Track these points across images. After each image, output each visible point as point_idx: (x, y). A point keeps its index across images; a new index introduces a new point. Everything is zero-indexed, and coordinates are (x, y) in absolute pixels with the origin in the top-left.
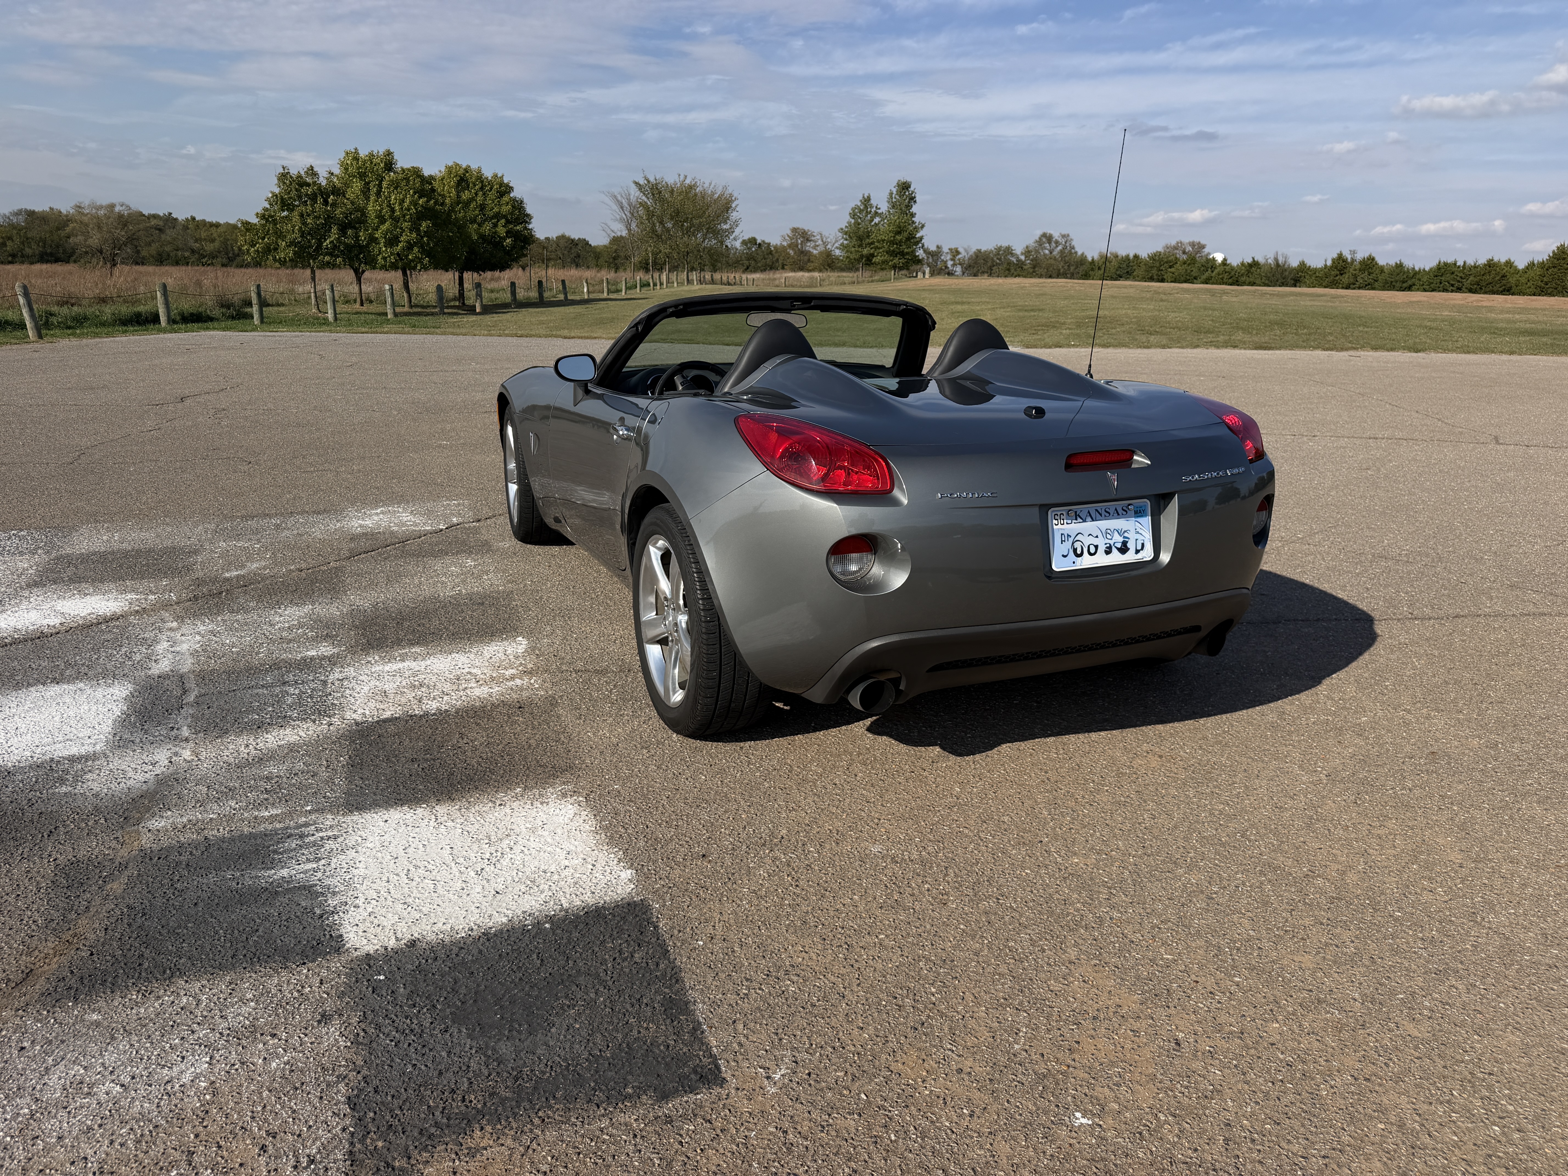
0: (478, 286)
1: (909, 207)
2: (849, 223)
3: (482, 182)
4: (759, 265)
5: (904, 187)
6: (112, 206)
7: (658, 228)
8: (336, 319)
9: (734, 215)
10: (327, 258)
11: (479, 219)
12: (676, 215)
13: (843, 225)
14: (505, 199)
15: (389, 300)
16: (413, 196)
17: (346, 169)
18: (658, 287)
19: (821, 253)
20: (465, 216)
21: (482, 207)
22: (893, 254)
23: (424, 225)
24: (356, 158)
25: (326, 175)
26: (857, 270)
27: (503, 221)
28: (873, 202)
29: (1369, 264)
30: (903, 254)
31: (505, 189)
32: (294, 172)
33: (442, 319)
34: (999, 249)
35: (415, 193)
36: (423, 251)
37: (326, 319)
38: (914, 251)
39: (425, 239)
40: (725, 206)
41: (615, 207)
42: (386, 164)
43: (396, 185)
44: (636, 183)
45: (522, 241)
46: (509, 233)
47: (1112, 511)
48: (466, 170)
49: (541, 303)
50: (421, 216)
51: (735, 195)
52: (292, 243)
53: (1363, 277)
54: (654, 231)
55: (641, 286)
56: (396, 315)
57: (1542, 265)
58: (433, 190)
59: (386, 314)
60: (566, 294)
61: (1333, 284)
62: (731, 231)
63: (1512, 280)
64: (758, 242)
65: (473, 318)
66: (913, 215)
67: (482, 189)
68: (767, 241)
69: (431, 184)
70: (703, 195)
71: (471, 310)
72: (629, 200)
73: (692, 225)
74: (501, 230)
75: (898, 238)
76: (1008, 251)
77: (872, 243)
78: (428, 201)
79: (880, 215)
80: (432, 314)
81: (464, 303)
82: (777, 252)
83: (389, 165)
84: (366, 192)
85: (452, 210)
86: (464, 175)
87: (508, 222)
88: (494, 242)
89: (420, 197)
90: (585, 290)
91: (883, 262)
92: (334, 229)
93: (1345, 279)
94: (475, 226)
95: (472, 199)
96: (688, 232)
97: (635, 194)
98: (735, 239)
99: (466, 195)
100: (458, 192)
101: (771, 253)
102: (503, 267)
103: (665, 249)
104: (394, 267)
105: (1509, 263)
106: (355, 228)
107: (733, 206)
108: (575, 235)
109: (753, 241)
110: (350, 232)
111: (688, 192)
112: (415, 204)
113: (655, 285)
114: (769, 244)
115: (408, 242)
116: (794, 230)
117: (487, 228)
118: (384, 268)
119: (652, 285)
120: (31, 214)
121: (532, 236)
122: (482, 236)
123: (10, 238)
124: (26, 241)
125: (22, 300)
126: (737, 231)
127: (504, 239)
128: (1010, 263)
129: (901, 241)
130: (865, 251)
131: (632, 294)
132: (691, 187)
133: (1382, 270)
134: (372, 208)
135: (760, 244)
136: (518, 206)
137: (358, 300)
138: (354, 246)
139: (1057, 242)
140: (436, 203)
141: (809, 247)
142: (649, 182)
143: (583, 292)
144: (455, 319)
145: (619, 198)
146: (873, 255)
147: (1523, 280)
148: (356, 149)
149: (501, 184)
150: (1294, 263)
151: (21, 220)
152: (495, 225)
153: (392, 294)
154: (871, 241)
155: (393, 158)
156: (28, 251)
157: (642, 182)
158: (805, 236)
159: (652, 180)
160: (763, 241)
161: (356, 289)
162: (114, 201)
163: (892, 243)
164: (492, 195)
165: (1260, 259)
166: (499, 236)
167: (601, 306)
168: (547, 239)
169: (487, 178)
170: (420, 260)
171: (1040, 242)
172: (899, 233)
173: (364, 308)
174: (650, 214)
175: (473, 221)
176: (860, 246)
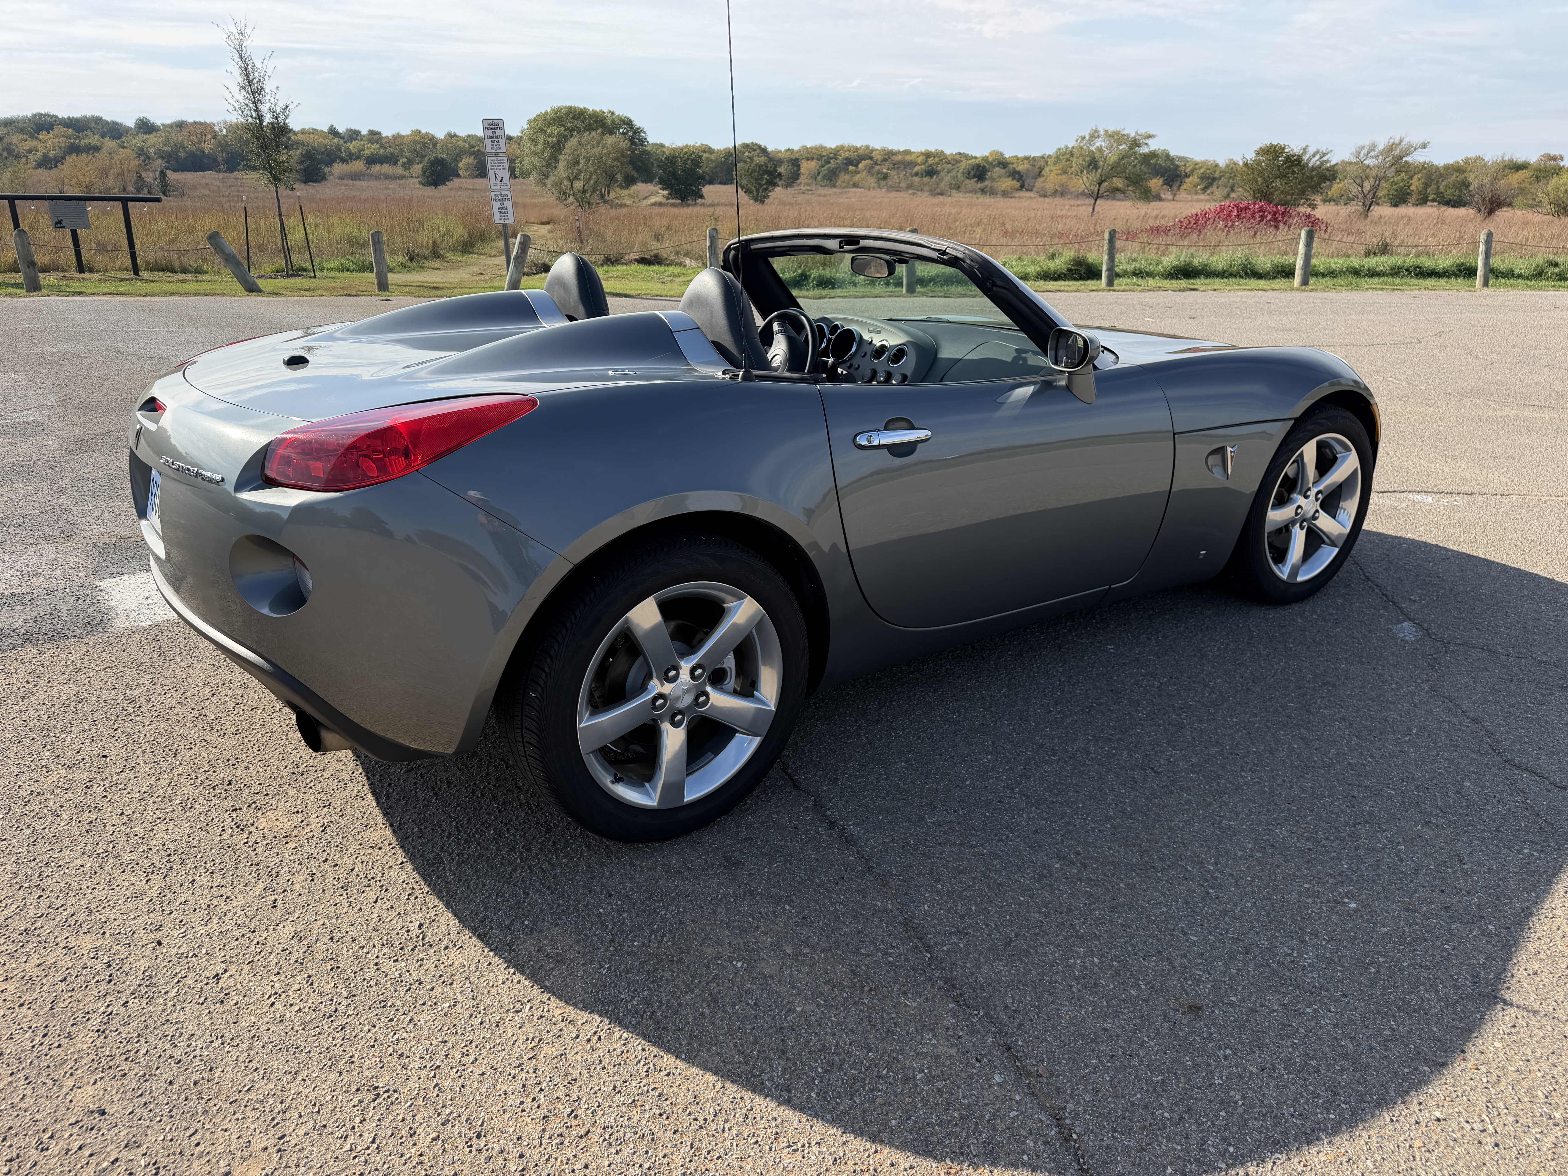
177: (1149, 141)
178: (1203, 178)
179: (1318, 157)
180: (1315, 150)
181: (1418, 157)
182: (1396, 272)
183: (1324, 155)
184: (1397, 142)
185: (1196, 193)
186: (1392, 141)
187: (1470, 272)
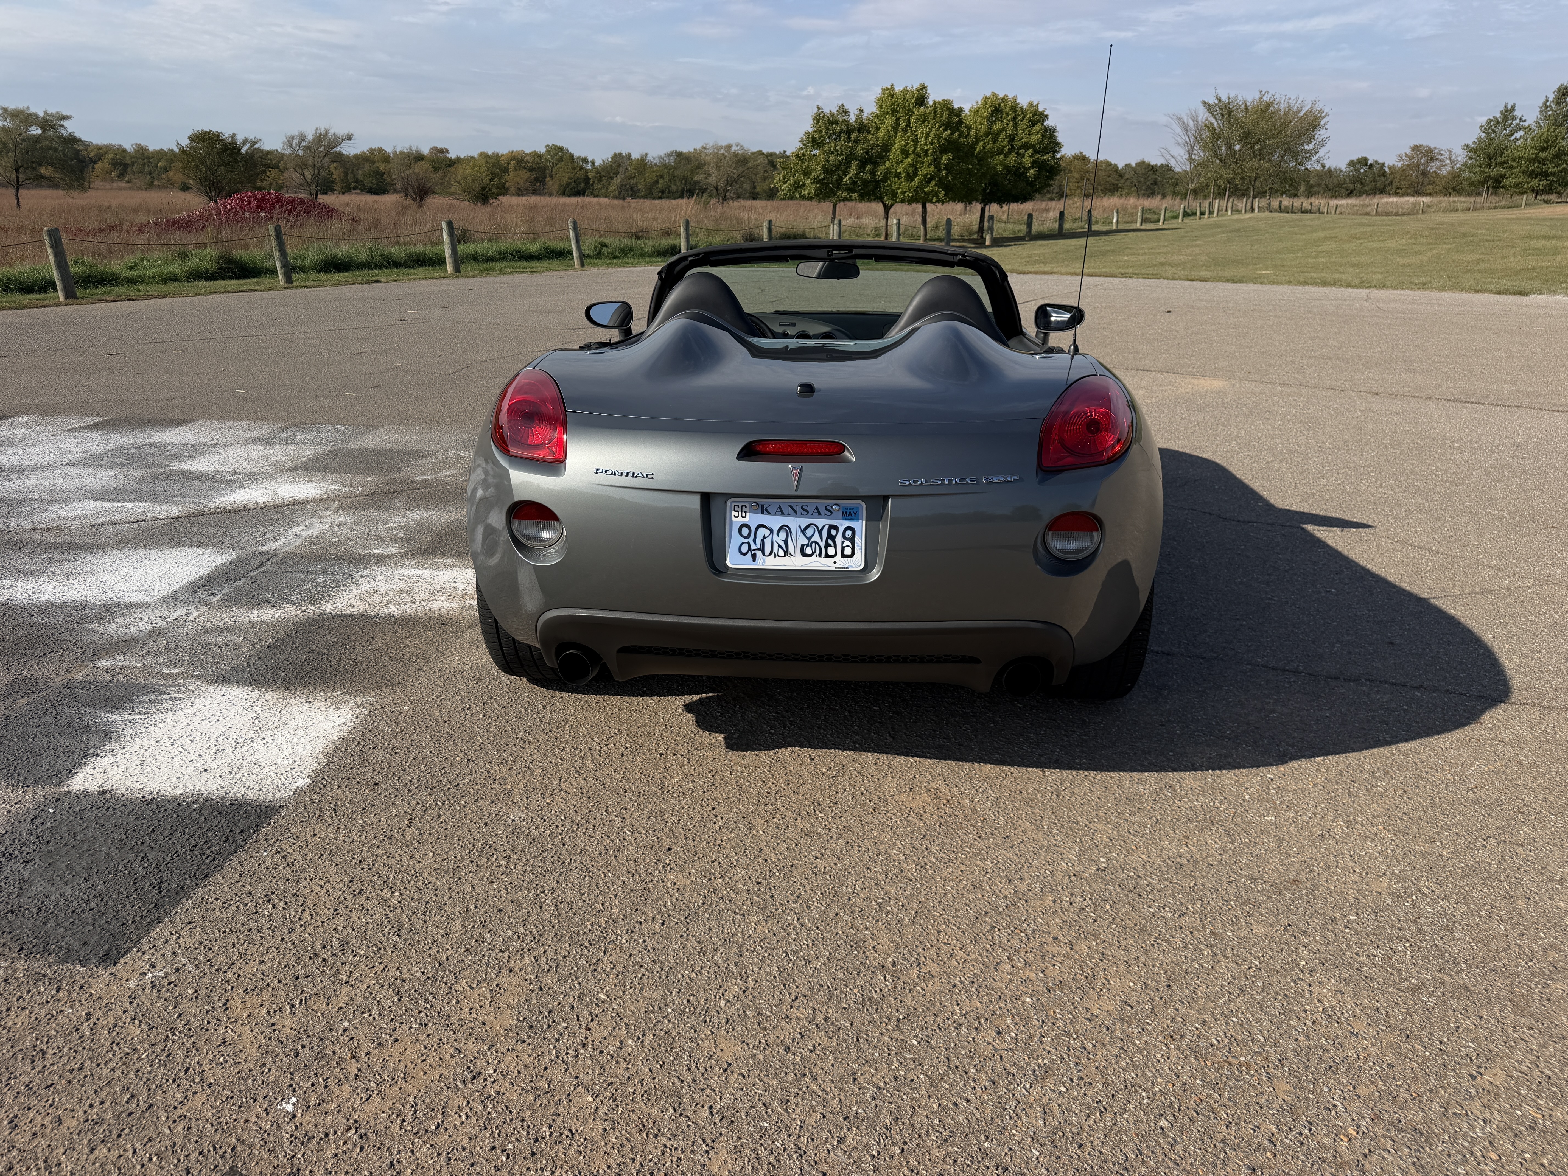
0: (991, 218)
2: (1479, 139)
3: (1015, 111)
4: (1367, 188)
6: (729, 147)
7: (1223, 151)
9: (1320, 134)
10: (845, 194)
11: (1006, 149)
12: (1247, 136)
13: (1472, 140)
14: (1037, 127)
16: (938, 130)
17: (881, 107)
18: (1206, 216)
19: (1445, 175)
20: (993, 148)
21: (1011, 138)
22: (1532, 175)
23: (945, 158)
24: (891, 95)
25: (857, 112)
26: (1479, 194)
27: (1030, 151)
28: (1518, 113)
31: (1038, 118)
32: (827, 111)
35: (941, 125)
36: (941, 184)
39: (944, 172)
40: (1311, 124)
41: (1179, 130)
42: (917, 99)
43: (923, 119)
44: (1205, 103)
45: (1047, 171)
46: (1034, 164)
47: (811, 509)
48: (1004, 100)
49: (1060, 234)
50: (943, 150)
51: (1326, 110)
52: (817, 181)
54: (1217, 154)
55: (1184, 216)
58: (960, 122)
60: (1090, 226)
64: (1369, 162)
67: (1015, 118)
68: (1380, 161)
69: (959, 116)
70: (1286, 114)
71: (981, 243)
72: (1195, 120)
74: (1027, 161)
75: (1543, 155)
77: (1505, 162)
78: (952, 134)
79: (1525, 128)
81: (982, 236)
82: (1392, 173)
83: (921, 100)
84: (896, 126)
85: (978, 140)
86: (999, 105)
87: (1036, 152)
88: (1018, 172)
89: (945, 130)
90: (1115, 220)
91: (1517, 185)
92: (854, 165)
94: (1001, 157)
95: (1004, 129)
97: (1203, 115)
99: (996, 127)
100: (989, 125)
101: (1384, 174)
102: (1023, 198)
104: (911, 201)
106: (874, 163)
107: (1322, 123)
109: (1361, 161)
110: (868, 167)
111: (1265, 110)
112: (939, 137)
113: (1203, 214)
114: (1383, 164)
115: (925, 176)
116: (1416, 148)
117: (1012, 159)
118: (905, 201)
119: (1198, 213)
120: (679, 154)
122: (1007, 168)
123: (662, 177)
124: (673, 178)
125: (571, 233)
127: (1029, 168)
129: (1545, 160)
130: (1494, 172)
131: (1173, 224)
132: (1269, 104)
134: (899, 142)
135: (1371, 165)
136: (1050, 134)
138: (871, 181)
140: (960, 136)
141: (1433, 167)
142: (1220, 101)
143: (1112, 223)
145: (1185, 120)
146: (1503, 176)
148: (892, 85)
149: (1036, 113)
151: (672, 160)
152: (1022, 156)
153: (899, 228)
154: (1503, 159)
155: (926, 91)
156: (674, 188)
157: (1212, 102)
158: (1430, 155)
159: (1224, 99)
160: (1376, 162)
162: (731, 142)
163: (1532, 161)
164: (1024, 124)
166: (1024, 167)
167: (1119, 237)
168: (1128, 166)
169: (1022, 108)
170: (938, 193)
172: (1543, 149)
174: (1216, 136)
175: (1000, 152)
176: (1489, 166)
177: (65, 123)
178: (115, 164)
179: (248, 145)
180: (243, 138)
181: (349, 149)
182: (503, 256)
183: (255, 143)
184: (323, 132)
185: (113, 181)
186: (318, 132)
187: (562, 255)
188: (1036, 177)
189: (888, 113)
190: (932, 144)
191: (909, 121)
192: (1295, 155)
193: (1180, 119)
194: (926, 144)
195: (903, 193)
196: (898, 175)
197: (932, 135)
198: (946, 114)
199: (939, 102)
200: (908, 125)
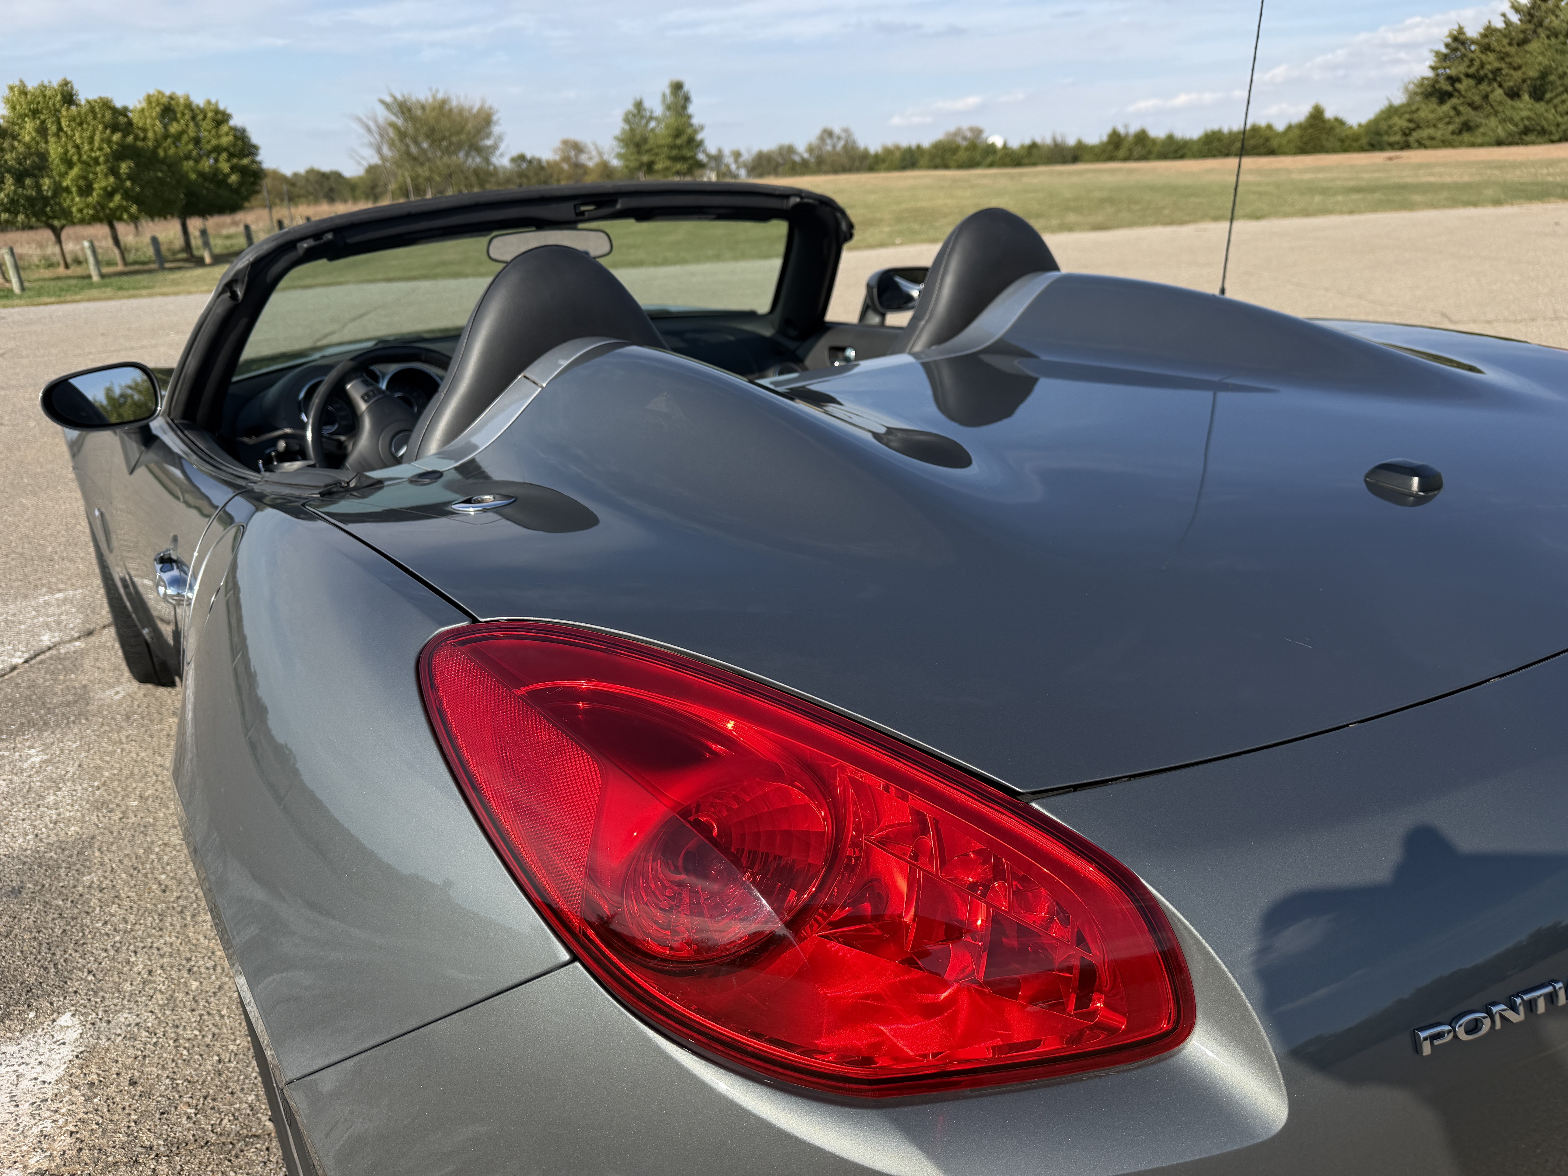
0: (204, 233)
1: (684, 107)
2: (624, 129)
3: (193, 111)
5: (677, 87)
7: (414, 150)
8: (23, 288)
9: (496, 130)
10: (4, 216)
11: (194, 153)
12: (432, 134)
13: (617, 132)
14: (224, 128)
15: (91, 260)
16: (103, 132)
17: (13, 108)
19: (597, 165)
20: (178, 152)
21: (197, 141)
22: (675, 159)
23: (123, 167)
24: (24, 92)
27: (224, 155)
28: (647, 104)
29: (1142, 137)
30: (684, 159)
31: (221, 118)
33: (160, 276)
34: (781, 148)
35: (106, 128)
36: (127, 195)
37: (11, 290)
38: (695, 154)
39: (128, 183)
40: (485, 120)
41: (361, 131)
42: (63, 96)
43: (79, 121)
44: (383, 102)
45: (250, 177)
46: (234, 169)
48: (171, 98)
50: (121, 153)
53: (1138, 151)
54: (408, 153)
56: (102, 276)
57: (1300, 126)
58: (130, 123)
59: (89, 277)
61: (1111, 158)
62: (495, 147)
63: (1275, 143)
64: (528, 159)
65: (199, 272)
66: (690, 117)
67: (193, 118)
68: (537, 157)
69: (126, 116)
70: (461, 111)
71: (199, 262)
72: (375, 121)
73: (451, 144)
75: (678, 141)
76: (791, 150)
77: (651, 149)
78: (124, 137)
79: (656, 119)
80: (150, 271)
81: (192, 255)
82: (549, 167)
83: (69, 98)
84: (42, 131)
85: (158, 144)
86: (169, 103)
87: (231, 155)
88: (216, 179)
89: (113, 133)
91: (666, 169)
93: (1122, 153)
94: (191, 163)
95: (183, 132)
96: (448, 151)
97: (383, 115)
98: (502, 155)
99: (174, 128)
100: (165, 126)
101: (543, 169)
102: (231, 207)
103: (424, 172)
104: (95, 219)
105: (1269, 127)
106: (33, 176)
107: (494, 119)
108: (326, 167)
109: (522, 158)
110: (28, 181)
111: (442, 108)
112: (108, 141)
114: (540, 160)
115: (104, 189)
116: (565, 142)
117: (207, 164)
118: (82, 222)
121: (262, 170)
122: (201, 174)
126: (502, 147)
127: (229, 175)
128: (794, 163)
129: (681, 145)
130: (645, 158)
132: (444, 102)
133: (1154, 142)
134: (54, 150)
135: (530, 160)
136: (241, 136)
137: (62, 263)
138: (37, 198)
139: (839, 138)
140: (135, 138)
141: (583, 158)
142: (396, 99)
144: (177, 275)
145: (365, 120)
146: (653, 162)
147: (1284, 142)
148: (21, 81)
149: (217, 112)
150: (1071, 141)
152: (216, 160)
153: (95, 252)
154: (649, 147)
155: (72, 88)
157: (388, 99)
158: (578, 148)
159: (399, 96)
160: (533, 157)
161: (57, 249)
163: (672, 147)
164: (206, 125)
165: (1039, 140)
166: (222, 173)
169: (198, 107)
170: (126, 209)
171: (822, 139)
172: (678, 136)
173: (69, 272)
174: (402, 135)
175: (188, 157)
176: (639, 153)
188: (241, 184)
189: (26, 115)
190: (101, 149)
191: (59, 123)
192: (479, 150)
193: (359, 120)
194: (92, 150)
195: (80, 211)
196: (67, 190)
197: (97, 138)
198: (108, 115)
199: (96, 101)
200: (60, 129)
